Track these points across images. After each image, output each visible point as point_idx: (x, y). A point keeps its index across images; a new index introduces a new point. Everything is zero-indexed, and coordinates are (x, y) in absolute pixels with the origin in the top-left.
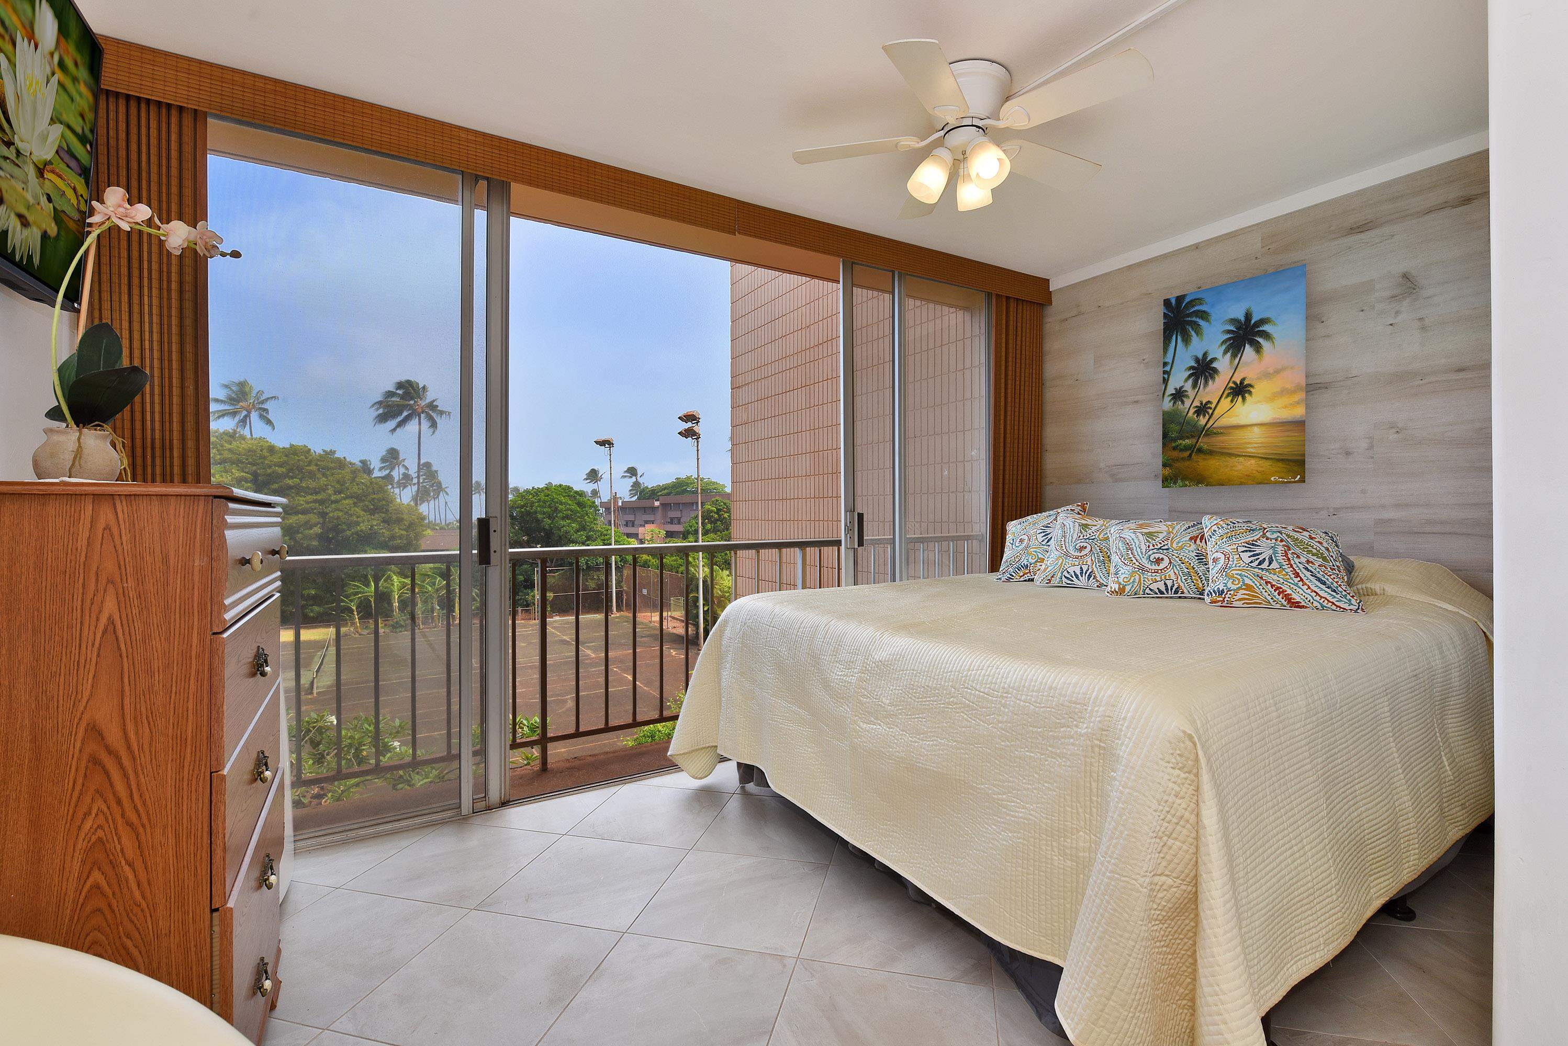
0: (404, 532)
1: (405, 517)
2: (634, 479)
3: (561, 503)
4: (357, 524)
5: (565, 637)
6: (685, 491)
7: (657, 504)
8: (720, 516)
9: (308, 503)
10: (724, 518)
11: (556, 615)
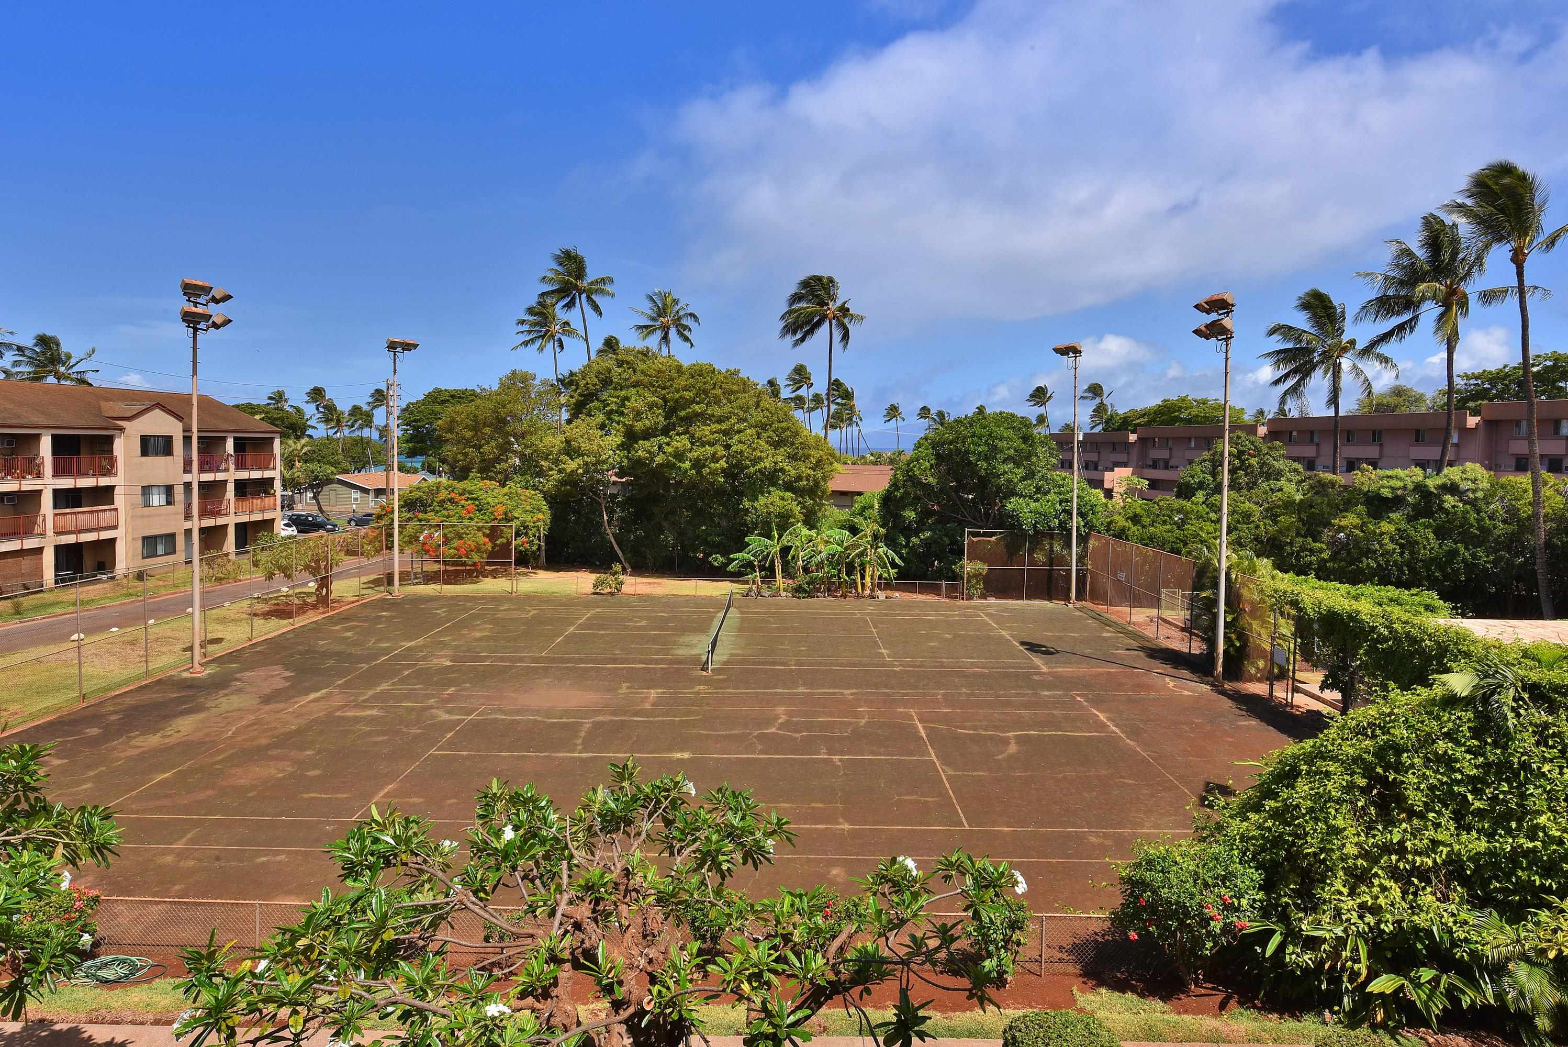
0: (810, 472)
1: (812, 452)
2: (1098, 400)
3: (1001, 438)
4: (760, 459)
5: (1003, 633)
6: (1177, 419)
7: (1133, 438)
8: (1243, 462)
9: (712, 433)
10: (1250, 465)
11: (991, 596)
